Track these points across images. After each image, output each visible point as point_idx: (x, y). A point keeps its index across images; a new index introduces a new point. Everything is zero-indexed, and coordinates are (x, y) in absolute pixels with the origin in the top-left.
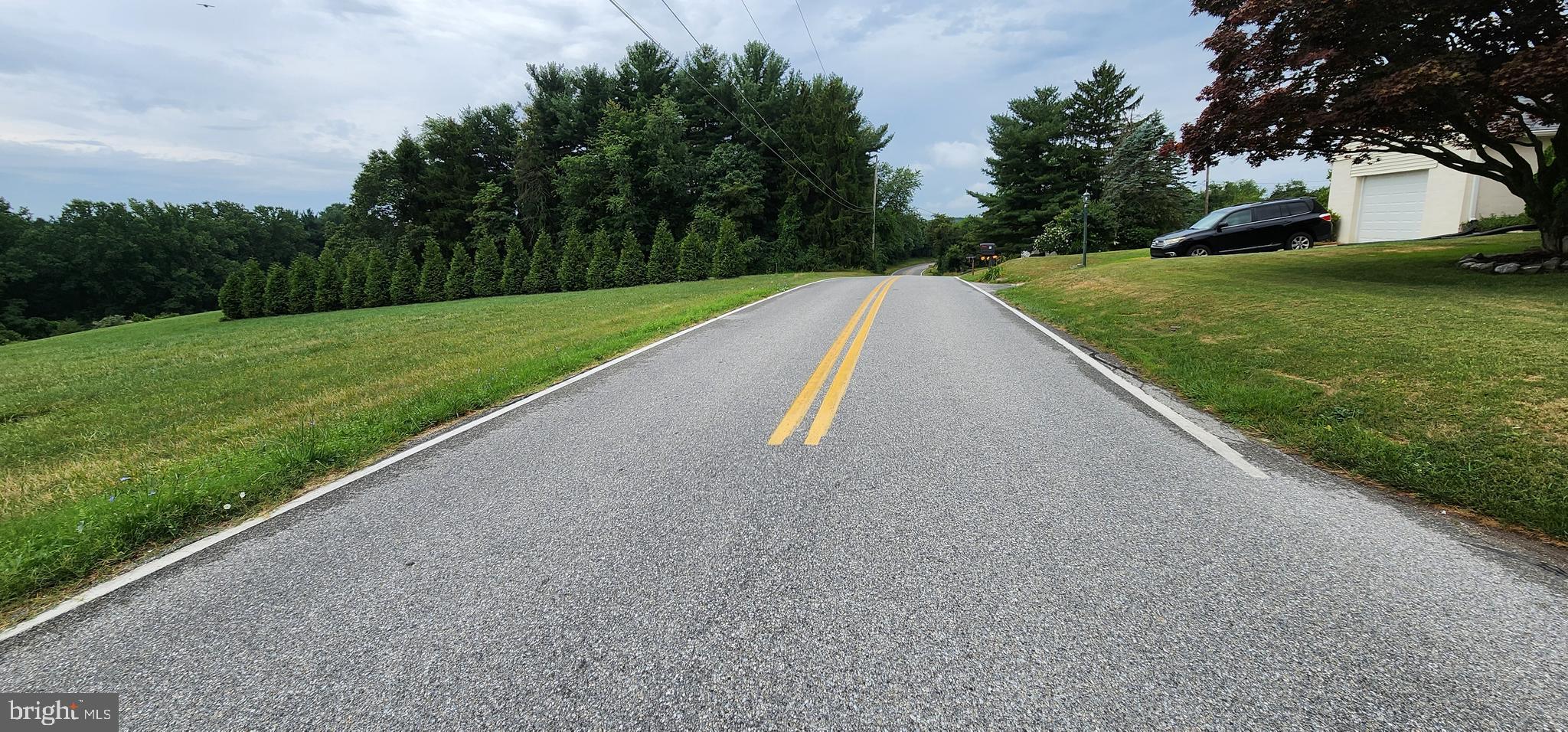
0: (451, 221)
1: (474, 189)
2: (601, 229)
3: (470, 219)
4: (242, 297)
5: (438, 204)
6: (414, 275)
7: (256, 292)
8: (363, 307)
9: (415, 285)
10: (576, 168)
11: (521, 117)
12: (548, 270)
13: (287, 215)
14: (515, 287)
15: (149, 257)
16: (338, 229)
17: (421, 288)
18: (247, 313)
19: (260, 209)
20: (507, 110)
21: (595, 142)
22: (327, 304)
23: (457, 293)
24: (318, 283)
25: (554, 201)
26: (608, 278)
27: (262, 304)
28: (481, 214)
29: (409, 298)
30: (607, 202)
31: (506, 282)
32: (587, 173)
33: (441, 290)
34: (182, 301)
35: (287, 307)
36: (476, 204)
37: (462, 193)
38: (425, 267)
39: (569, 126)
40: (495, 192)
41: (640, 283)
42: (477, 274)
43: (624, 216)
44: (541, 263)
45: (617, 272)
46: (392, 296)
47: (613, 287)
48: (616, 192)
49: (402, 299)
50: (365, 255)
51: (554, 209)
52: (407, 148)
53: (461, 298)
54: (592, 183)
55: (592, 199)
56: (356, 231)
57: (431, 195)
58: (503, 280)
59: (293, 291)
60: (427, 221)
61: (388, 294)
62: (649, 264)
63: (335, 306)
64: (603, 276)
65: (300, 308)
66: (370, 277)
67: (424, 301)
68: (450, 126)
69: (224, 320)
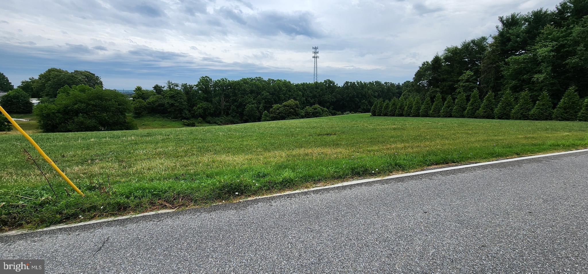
0: (448, 87)
1: (460, 74)
2: (526, 91)
3: (456, 86)
4: (377, 110)
5: (444, 80)
6: (429, 107)
7: (380, 108)
8: (410, 117)
9: (429, 110)
10: (517, 62)
11: (490, 41)
12: (489, 109)
13: (392, 85)
14: (471, 115)
15: (358, 97)
16: (407, 89)
17: (431, 112)
18: (377, 115)
19: (386, 83)
20: (484, 39)
21: (531, 48)
22: (399, 114)
23: (445, 115)
24: (398, 107)
25: (499, 77)
26: (524, 115)
27: (381, 112)
28: (461, 84)
29: (426, 115)
30: (533, 77)
31: (467, 112)
32: (523, 63)
33: (438, 113)
34: (362, 109)
35: (387, 114)
36: (460, 80)
37: (455, 75)
38: (434, 104)
39: (517, 42)
40: (470, 75)
41: (546, 119)
42: (455, 108)
43: (542, 84)
44: (486, 105)
45: (532, 112)
46: (420, 113)
47: (527, 120)
48: (540, 72)
49: (423, 115)
50: (414, 99)
51: (499, 81)
52: (437, 60)
53: (446, 117)
54: (524, 68)
55: (523, 76)
56: (412, 90)
57: (442, 77)
58: (466, 112)
59: (390, 109)
60: (438, 87)
61: (419, 113)
62: (555, 110)
63: (401, 115)
64: (522, 114)
65: (391, 114)
66: (414, 106)
67: (431, 117)
68: (456, 49)
69: (371, 116)
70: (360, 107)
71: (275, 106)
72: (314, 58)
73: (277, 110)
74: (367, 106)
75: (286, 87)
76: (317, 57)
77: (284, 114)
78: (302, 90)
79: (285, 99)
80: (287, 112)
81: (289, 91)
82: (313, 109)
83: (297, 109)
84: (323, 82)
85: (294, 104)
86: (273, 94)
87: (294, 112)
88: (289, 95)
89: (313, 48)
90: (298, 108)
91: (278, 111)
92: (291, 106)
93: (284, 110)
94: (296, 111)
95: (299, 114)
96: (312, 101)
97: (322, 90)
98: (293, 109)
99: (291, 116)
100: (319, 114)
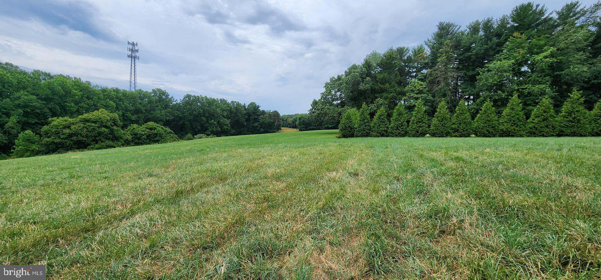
3: (405, 98)
4: (354, 125)
18: (359, 134)
19: (232, 102)
27: (369, 130)
36: (407, 91)
70: (207, 129)
71: (57, 121)
72: (130, 58)
73: (65, 128)
74: (216, 127)
75: (81, 91)
76: (135, 58)
77: (83, 137)
78: (115, 99)
79: (78, 111)
80: (93, 134)
81: (88, 98)
82: (147, 128)
83: (115, 128)
84: (150, 91)
85: (108, 118)
86: (47, 99)
87: (110, 134)
88: (88, 104)
89: (129, 43)
90: (117, 126)
91: (67, 131)
92: (102, 122)
93: (85, 130)
94: (113, 132)
95: (120, 138)
96: (134, 118)
97: (150, 102)
98: (106, 127)
99: (102, 142)
100: (160, 137)
